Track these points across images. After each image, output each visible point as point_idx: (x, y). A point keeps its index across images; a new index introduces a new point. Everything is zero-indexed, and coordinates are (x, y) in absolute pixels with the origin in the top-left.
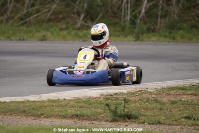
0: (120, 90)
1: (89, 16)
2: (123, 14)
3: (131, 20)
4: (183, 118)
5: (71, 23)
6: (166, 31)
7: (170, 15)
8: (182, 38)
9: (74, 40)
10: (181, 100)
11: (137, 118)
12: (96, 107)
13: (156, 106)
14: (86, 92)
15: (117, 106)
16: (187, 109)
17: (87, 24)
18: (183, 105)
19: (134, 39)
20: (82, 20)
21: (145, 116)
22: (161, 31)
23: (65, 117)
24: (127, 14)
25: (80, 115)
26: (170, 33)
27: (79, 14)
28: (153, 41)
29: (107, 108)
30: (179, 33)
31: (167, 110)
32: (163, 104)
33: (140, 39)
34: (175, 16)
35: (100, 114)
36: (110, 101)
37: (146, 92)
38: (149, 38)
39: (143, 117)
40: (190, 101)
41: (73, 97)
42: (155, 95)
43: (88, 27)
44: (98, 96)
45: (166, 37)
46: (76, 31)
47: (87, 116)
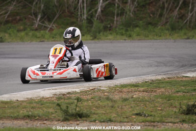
0: (73, 89)
1: (46, 17)
2: (79, 13)
3: (87, 19)
4: (134, 114)
5: (29, 24)
6: (122, 29)
7: (126, 13)
8: (138, 35)
9: (31, 41)
10: (132, 98)
11: (89, 116)
12: (48, 107)
13: (108, 104)
14: (40, 92)
15: (68, 105)
16: (138, 106)
17: (44, 25)
18: (134, 101)
19: (91, 38)
20: (39, 21)
21: (97, 114)
22: (117, 29)
23: (16, 118)
24: (84, 14)
25: (32, 116)
26: (127, 30)
27: (36, 15)
28: (110, 39)
29: (59, 108)
30: (135, 30)
31: (118, 107)
32: (115, 101)
33: (97, 37)
34: (131, 14)
35: (52, 113)
36: (63, 100)
37: (100, 90)
38: (107, 36)
39: (95, 115)
40: (141, 97)
41: (26, 97)
42: (108, 92)
43: (46, 28)
44: (51, 96)
45: (122, 35)
46: (33, 32)
47: (39, 116)
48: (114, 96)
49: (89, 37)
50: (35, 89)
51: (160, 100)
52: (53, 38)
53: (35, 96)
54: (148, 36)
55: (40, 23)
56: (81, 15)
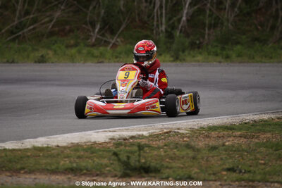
0: (140, 131)
1: (107, 27)
2: (155, 23)
3: (166, 31)
4: (224, 170)
5: (82, 37)
6: (217, 46)
7: (222, 24)
8: (239, 56)
9: (85, 61)
10: (224, 145)
11: (159, 171)
12: (101, 157)
13: (187, 154)
14: (91, 135)
15: (130, 155)
16: (231, 158)
17: (105, 39)
18: (226, 151)
19: (172, 59)
20: (98, 32)
21: (171, 168)
22: (210, 47)
23: (55, 172)
24: (162, 24)
25: (77, 169)
26: (223, 49)
27: (93, 25)
28: (198, 61)
29: (116, 158)
30: (235, 49)
31: (203, 159)
32: (198, 150)
33: (180, 58)
34: (229, 25)
35: (107, 166)
36: (122, 147)
37: (177, 134)
38: (194, 57)
39: (168, 170)
40: (236, 145)
41: (70, 142)
42: (189, 137)
43: (107, 43)
44: (107, 141)
45: (217, 55)
46: (89, 48)
47: (87, 170)
48: (196, 143)
49: (168, 57)
50: (85, 131)
51: (263, 149)
52: (117, 57)
53: (83, 140)
54: (253, 58)
55: (98, 36)
56: (158, 26)
